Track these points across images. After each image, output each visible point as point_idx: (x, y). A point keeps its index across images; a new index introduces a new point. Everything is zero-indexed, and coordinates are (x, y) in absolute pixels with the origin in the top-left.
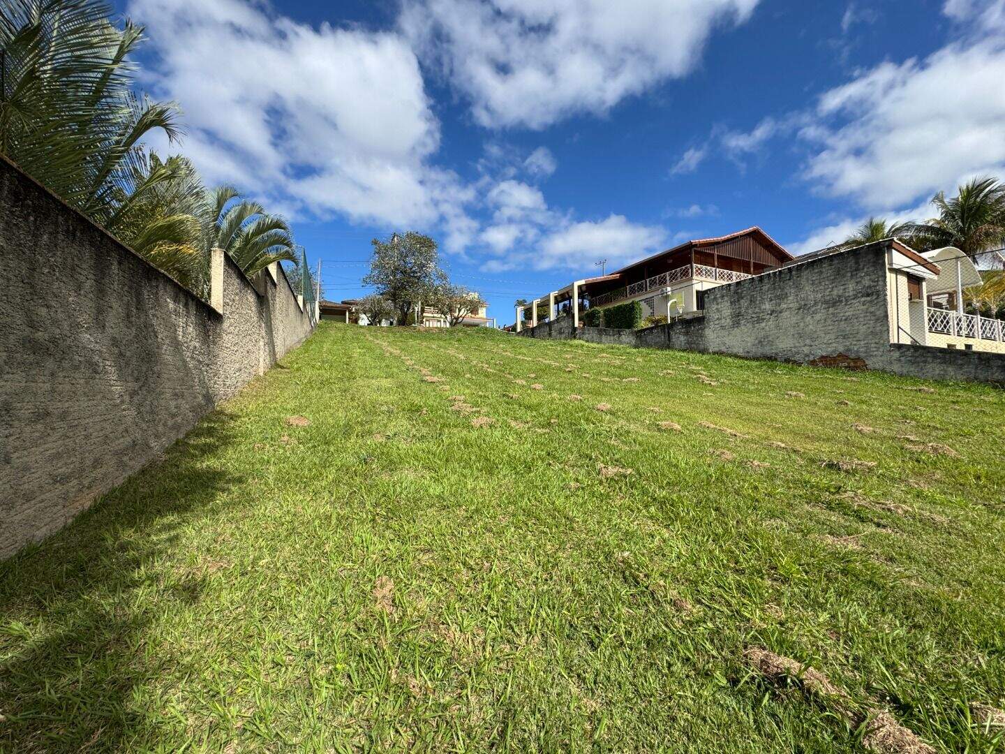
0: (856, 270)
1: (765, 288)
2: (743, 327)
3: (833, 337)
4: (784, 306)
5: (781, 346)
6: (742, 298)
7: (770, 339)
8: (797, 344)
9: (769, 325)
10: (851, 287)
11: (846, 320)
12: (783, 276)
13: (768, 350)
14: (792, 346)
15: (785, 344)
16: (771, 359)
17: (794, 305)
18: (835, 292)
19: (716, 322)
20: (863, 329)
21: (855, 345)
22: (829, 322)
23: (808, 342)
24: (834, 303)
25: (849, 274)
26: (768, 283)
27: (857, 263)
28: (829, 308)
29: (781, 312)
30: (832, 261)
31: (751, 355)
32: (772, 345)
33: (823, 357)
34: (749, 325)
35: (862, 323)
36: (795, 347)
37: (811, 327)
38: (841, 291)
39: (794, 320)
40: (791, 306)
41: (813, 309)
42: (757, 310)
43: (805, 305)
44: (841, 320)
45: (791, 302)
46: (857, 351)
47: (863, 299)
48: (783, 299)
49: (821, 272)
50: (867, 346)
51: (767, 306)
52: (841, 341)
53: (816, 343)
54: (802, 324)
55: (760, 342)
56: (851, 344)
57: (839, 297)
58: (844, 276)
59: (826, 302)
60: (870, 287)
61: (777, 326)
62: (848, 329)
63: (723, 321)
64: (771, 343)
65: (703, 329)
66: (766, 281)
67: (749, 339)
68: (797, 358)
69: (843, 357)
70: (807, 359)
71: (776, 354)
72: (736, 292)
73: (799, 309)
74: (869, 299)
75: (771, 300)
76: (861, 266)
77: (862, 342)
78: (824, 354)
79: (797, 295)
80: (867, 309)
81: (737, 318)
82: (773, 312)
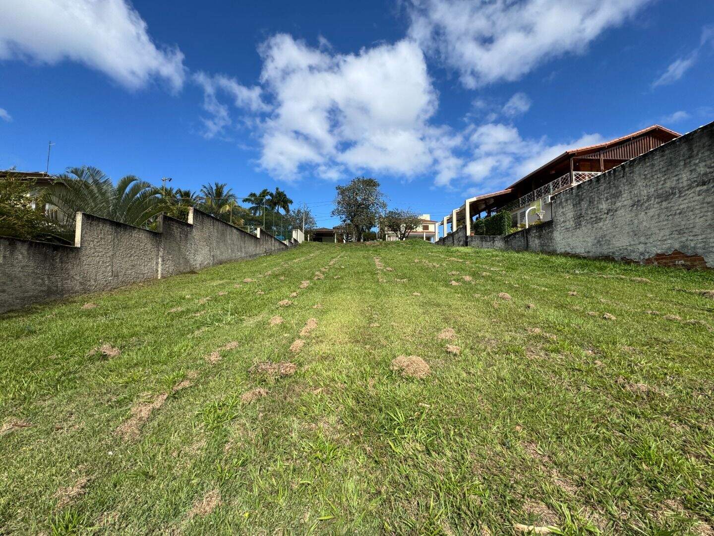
0: (689, 157)
1: (602, 188)
2: (583, 228)
3: (667, 233)
4: (619, 204)
5: (618, 244)
6: (582, 200)
7: (607, 238)
8: (632, 243)
9: (605, 225)
10: (685, 177)
11: (680, 213)
12: (617, 173)
13: (605, 250)
14: (628, 244)
15: (621, 242)
16: (608, 258)
17: (628, 203)
18: (668, 185)
19: (562, 225)
20: (699, 222)
21: (692, 240)
22: (663, 217)
23: (642, 239)
24: (666, 196)
25: (682, 163)
26: (604, 183)
27: (690, 149)
28: (662, 202)
29: (616, 211)
30: (663, 151)
31: (591, 254)
32: (609, 245)
33: (658, 255)
34: (589, 226)
35: (699, 216)
36: (630, 245)
37: (645, 223)
38: (674, 183)
39: (628, 217)
40: (625, 203)
41: (646, 205)
42: (595, 210)
43: (639, 201)
44: (675, 215)
45: (625, 199)
46: (694, 248)
47: (698, 189)
48: (618, 197)
49: (653, 165)
50: (705, 242)
51: (604, 206)
52: (676, 236)
53: (651, 240)
54: (636, 221)
55: (599, 241)
56: (687, 240)
57: (672, 188)
58: (676, 166)
59: (659, 196)
60: (706, 174)
61: (614, 226)
62: (683, 223)
63: (567, 223)
64: (608, 242)
65: (552, 232)
66: (602, 181)
67: (589, 239)
68: (633, 256)
69: (677, 254)
70: (642, 257)
71: (613, 253)
72: (577, 195)
73: (633, 206)
74: (705, 187)
75: (607, 200)
76: (695, 152)
77: (700, 237)
78: (659, 252)
79: (631, 192)
80: (704, 199)
81: (579, 219)
82: (609, 211)
